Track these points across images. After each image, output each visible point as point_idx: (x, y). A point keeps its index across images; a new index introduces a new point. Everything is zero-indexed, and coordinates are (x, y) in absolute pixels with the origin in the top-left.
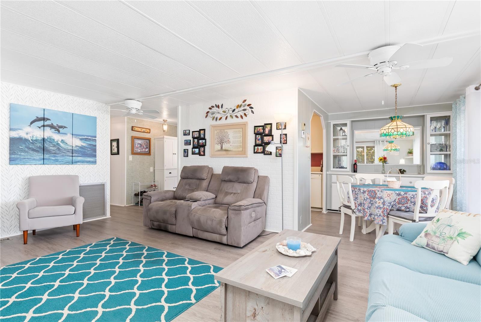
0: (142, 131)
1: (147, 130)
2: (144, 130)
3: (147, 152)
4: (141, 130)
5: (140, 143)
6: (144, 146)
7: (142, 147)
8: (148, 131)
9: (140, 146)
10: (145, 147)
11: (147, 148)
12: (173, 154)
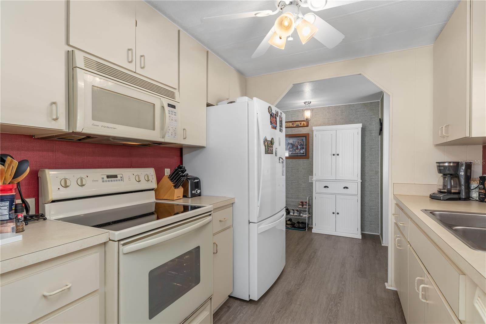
0: (294, 126)
1: (302, 123)
2: (297, 124)
3: (303, 154)
4: (293, 124)
5: (292, 143)
6: (297, 147)
7: (295, 148)
8: (304, 124)
9: (291, 146)
10: (299, 147)
11: (303, 148)
12: (331, 155)
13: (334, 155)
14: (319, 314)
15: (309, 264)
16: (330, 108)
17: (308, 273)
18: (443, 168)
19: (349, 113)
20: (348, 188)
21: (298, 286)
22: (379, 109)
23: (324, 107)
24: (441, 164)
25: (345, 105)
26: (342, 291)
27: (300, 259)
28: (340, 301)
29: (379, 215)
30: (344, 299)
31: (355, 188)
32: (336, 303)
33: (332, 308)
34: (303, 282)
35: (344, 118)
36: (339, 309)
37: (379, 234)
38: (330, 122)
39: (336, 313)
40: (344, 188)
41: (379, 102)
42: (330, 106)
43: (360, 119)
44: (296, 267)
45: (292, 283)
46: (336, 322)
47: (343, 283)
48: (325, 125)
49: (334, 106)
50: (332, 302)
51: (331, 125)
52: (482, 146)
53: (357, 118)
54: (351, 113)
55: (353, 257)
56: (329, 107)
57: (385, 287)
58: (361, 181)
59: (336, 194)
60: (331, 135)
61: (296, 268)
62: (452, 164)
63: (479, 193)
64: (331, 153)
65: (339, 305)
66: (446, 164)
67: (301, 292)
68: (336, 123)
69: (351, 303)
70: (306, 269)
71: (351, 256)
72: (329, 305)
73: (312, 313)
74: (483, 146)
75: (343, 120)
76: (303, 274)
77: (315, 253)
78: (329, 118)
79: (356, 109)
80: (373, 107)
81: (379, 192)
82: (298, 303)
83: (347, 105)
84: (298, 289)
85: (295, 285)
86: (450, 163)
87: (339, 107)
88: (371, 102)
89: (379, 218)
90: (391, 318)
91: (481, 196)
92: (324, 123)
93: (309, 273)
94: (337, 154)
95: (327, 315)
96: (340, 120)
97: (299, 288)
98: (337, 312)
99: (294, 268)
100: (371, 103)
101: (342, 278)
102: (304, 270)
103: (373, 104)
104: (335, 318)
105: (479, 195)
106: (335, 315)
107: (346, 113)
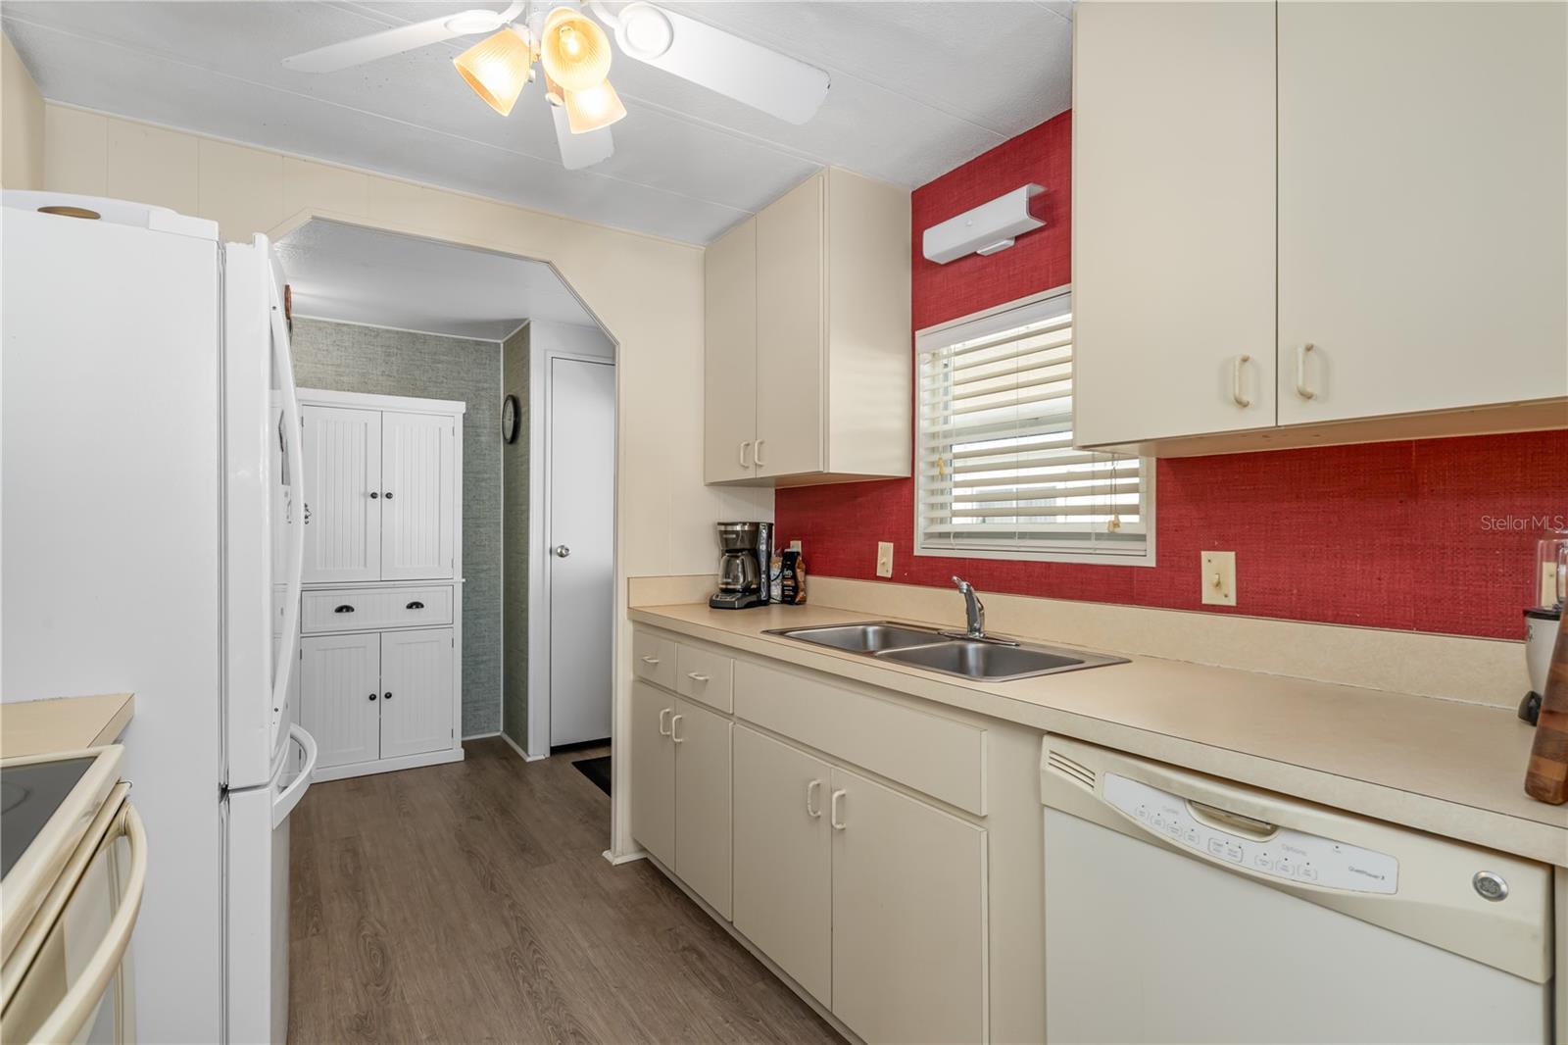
12: (365, 495)
13: (374, 496)
14: (512, 1025)
15: (361, 893)
16: (345, 329)
17: (379, 926)
18: (734, 536)
19: (412, 360)
20: (422, 606)
21: (378, 985)
22: (499, 366)
23: (320, 322)
24: (729, 528)
25: (397, 332)
26: (524, 926)
27: (310, 893)
28: (538, 956)
29: (500, 676)
30: (543, 943)
31: (446, 605)
32: (530, 967)
33: (531, 987)
34: (383, 963)
35: (395, 374)
36: (550, 978)
37: (498, 734)
38: (345, 379)
39: (552, 992)
40: (410, 606)
41: (499, 344)
42: (345, 325)
43: (444, 385)
44: (316, 926)
45: (348, 985)
46: (571, 1016)
47: (507, 902)
48: (326, 388)
49: (359, 327)
50: (521, 971)
51: (348, 390)
52: (773, 490)
53: (436, 382)
54: (418, 363)
55: (479, 818)
56: (339, 324)
57: (607, 862)
58: (464, 580)
59: (380, 632)
60: (363, 427)
61: (322, 931)
62: (746, 528)
63: (783, 586)
64: (363, 490)
65: (544, 967)
66: (738, 528)
67: (403, 998)
68: (364, 386)
69: (567, 944)
70: (363, 917)
71: (472, 817)
72: (517, 983)
73: (488, 1035)
74: (776, 490)
75: (392, 379)
76: (364, 937)
77: (355, 853)
78: (339, 366)
79: (435, 354)
80: (484, 356)
81: (500, 609)
82: (424, 1037)
83: (403, 333)
84: (386, 993)
85: (365, 986)
86: (744, 524)
87: (377, 333)
88: (476, 341)
89: (499, 685)
90: (670, 930)
91: (787, 593)
92: (320, 379)
93: (384, 926)
94: (385, 492)
95: (533, 1013)
96: (380, 378)
97: (388, 990)
98: (551, 989)
99: (314, 935)
100: (478, 343)
101: (495, 891)
102: (359, 924)
103: (483, 348)
104: (561, 1009)
105: (783, 591)
106: (556, 1000)
107: (403, 359)
